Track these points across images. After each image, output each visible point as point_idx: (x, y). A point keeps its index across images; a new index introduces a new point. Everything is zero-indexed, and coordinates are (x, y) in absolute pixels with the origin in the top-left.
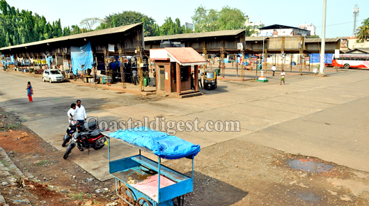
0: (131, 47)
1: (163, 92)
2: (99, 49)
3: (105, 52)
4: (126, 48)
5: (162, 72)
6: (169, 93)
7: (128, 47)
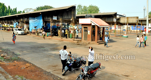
0: (67, 18)
1: (86, 41)
2: (47, 18)
3: (51, 20)
4: (63, 18)
5: (86, 31)
6: (90, 41)
7: (65, 18)
